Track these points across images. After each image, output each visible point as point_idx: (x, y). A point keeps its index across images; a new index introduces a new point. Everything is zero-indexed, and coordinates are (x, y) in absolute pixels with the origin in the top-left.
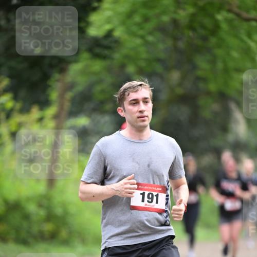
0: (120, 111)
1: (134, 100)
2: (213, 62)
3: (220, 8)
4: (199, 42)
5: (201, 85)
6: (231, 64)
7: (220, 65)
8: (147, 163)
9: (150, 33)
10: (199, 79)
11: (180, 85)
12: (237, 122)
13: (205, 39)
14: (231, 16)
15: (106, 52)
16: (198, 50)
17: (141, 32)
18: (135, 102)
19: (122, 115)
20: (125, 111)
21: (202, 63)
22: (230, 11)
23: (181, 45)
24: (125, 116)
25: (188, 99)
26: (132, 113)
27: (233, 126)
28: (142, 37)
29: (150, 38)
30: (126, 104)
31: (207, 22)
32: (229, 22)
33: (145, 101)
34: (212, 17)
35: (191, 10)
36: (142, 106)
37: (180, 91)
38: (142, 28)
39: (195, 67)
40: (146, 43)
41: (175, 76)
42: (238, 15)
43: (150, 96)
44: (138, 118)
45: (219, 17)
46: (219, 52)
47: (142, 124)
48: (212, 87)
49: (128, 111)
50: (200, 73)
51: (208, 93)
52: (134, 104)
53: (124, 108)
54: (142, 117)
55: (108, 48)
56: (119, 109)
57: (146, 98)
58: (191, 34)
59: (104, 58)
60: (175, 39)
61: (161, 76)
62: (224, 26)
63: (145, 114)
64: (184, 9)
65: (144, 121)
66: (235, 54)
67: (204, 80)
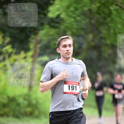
0: (58, 50)
1: (65, 45)
2: (109, 30)
3: (112, 4)
4: (102, 20)
5: (103, 41)
6: (117, 31)
7: (112, 31)
8: (71, 72)
9: (78, 16)
10: (102, 38)
11: (93, 41)
12: (120, 59)
13: (105, 19)
14: (117, 7)
15: (57, 25)
16: (101, 24)
17: (74, 15)
18: (65, 46)
19: (59, 52)
20: (60, 50)
21: (104, 30)
22: (117, 5)
23: (93, 21)
24: (60, 52)
25: (97, 48)
26: (63, 51)
27: (118, 61)
28: (74, 18)
29: (78, 18)
30: (61, 47)
31: (106, 10)
32: (117, 10)
33: (70, 46)
34: (108, 8)
35: (98, 5)
36: (68, 48)
37: (92, 44)
38: (74, 14)
39: (100, 32)
40: (76, 21)
41: (90, 36)
42: (121, 7)
43: (72, 43)
44: (66, 53)
45: (112, 8)
46: (112, 25)
47: (68, 56)
48: (108, 42)
49: (62, 50)
50: (102, 35)
51: (106, 45)
52: (65, 47)
53: (60, 49)
54: (68, 53)
55: (58, 23)
56: (57, 49)
57: (70, 44)
58: (98, 16)
59: (56, 28)
60: (90, 19)
61: (83, 37)
62: (114, 12)
63: (70, 52)
64: (95, 4)
65: (69, 55)
66: (119, 26)
67: (104, 38)
